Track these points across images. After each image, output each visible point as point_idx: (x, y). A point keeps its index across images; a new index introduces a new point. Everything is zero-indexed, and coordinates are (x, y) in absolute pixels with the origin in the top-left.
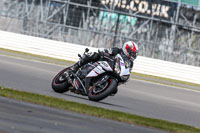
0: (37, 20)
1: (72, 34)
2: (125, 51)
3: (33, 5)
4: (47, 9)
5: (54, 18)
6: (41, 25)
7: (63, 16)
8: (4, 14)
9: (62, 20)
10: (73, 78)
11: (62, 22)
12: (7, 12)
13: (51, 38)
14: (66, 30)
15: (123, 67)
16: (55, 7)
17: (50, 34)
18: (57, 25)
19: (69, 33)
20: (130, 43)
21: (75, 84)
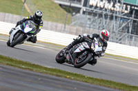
0: (111, 31)
1: (135, 40)
2: (101, 36)
3: (108, 20)
4: (118, 23)
5: (123, 29)
6: (114, 34)
7: (129, 27)
8: (88, 26)
9: (128, 30)
10: (67, 53)
11: (128, 32)
12: (90, 25)
13: (121, 43)
14: (131, 37)
15: (97, 46)
16: (123, 22)
17: (120, 40)
18: (124, 34)
19: (133, 39)
20: (104, 31)
21: (68, 57)
